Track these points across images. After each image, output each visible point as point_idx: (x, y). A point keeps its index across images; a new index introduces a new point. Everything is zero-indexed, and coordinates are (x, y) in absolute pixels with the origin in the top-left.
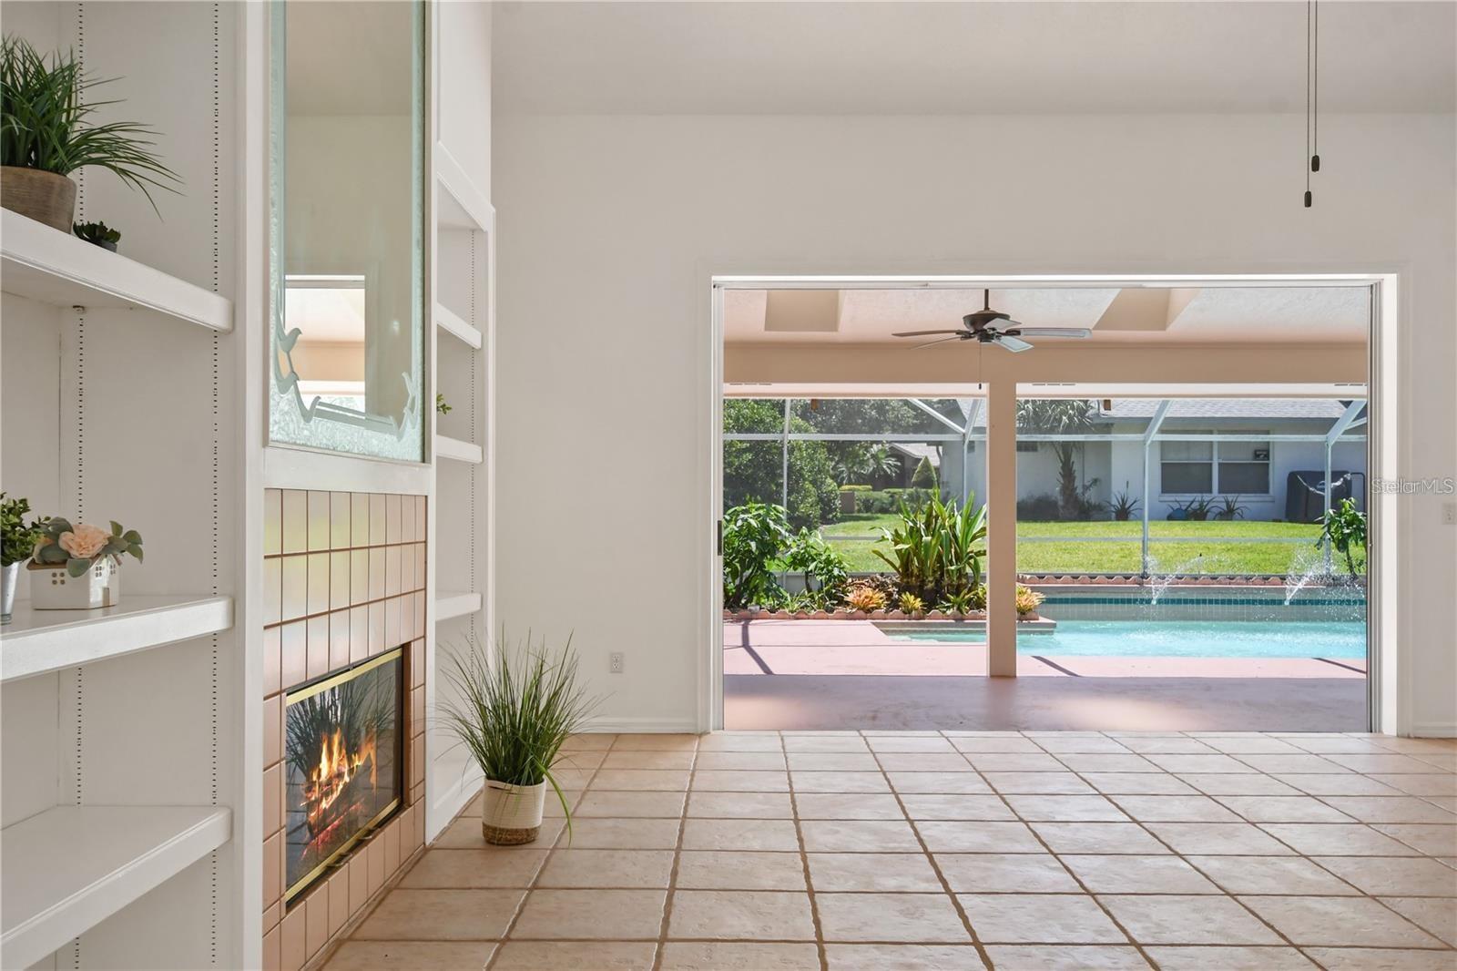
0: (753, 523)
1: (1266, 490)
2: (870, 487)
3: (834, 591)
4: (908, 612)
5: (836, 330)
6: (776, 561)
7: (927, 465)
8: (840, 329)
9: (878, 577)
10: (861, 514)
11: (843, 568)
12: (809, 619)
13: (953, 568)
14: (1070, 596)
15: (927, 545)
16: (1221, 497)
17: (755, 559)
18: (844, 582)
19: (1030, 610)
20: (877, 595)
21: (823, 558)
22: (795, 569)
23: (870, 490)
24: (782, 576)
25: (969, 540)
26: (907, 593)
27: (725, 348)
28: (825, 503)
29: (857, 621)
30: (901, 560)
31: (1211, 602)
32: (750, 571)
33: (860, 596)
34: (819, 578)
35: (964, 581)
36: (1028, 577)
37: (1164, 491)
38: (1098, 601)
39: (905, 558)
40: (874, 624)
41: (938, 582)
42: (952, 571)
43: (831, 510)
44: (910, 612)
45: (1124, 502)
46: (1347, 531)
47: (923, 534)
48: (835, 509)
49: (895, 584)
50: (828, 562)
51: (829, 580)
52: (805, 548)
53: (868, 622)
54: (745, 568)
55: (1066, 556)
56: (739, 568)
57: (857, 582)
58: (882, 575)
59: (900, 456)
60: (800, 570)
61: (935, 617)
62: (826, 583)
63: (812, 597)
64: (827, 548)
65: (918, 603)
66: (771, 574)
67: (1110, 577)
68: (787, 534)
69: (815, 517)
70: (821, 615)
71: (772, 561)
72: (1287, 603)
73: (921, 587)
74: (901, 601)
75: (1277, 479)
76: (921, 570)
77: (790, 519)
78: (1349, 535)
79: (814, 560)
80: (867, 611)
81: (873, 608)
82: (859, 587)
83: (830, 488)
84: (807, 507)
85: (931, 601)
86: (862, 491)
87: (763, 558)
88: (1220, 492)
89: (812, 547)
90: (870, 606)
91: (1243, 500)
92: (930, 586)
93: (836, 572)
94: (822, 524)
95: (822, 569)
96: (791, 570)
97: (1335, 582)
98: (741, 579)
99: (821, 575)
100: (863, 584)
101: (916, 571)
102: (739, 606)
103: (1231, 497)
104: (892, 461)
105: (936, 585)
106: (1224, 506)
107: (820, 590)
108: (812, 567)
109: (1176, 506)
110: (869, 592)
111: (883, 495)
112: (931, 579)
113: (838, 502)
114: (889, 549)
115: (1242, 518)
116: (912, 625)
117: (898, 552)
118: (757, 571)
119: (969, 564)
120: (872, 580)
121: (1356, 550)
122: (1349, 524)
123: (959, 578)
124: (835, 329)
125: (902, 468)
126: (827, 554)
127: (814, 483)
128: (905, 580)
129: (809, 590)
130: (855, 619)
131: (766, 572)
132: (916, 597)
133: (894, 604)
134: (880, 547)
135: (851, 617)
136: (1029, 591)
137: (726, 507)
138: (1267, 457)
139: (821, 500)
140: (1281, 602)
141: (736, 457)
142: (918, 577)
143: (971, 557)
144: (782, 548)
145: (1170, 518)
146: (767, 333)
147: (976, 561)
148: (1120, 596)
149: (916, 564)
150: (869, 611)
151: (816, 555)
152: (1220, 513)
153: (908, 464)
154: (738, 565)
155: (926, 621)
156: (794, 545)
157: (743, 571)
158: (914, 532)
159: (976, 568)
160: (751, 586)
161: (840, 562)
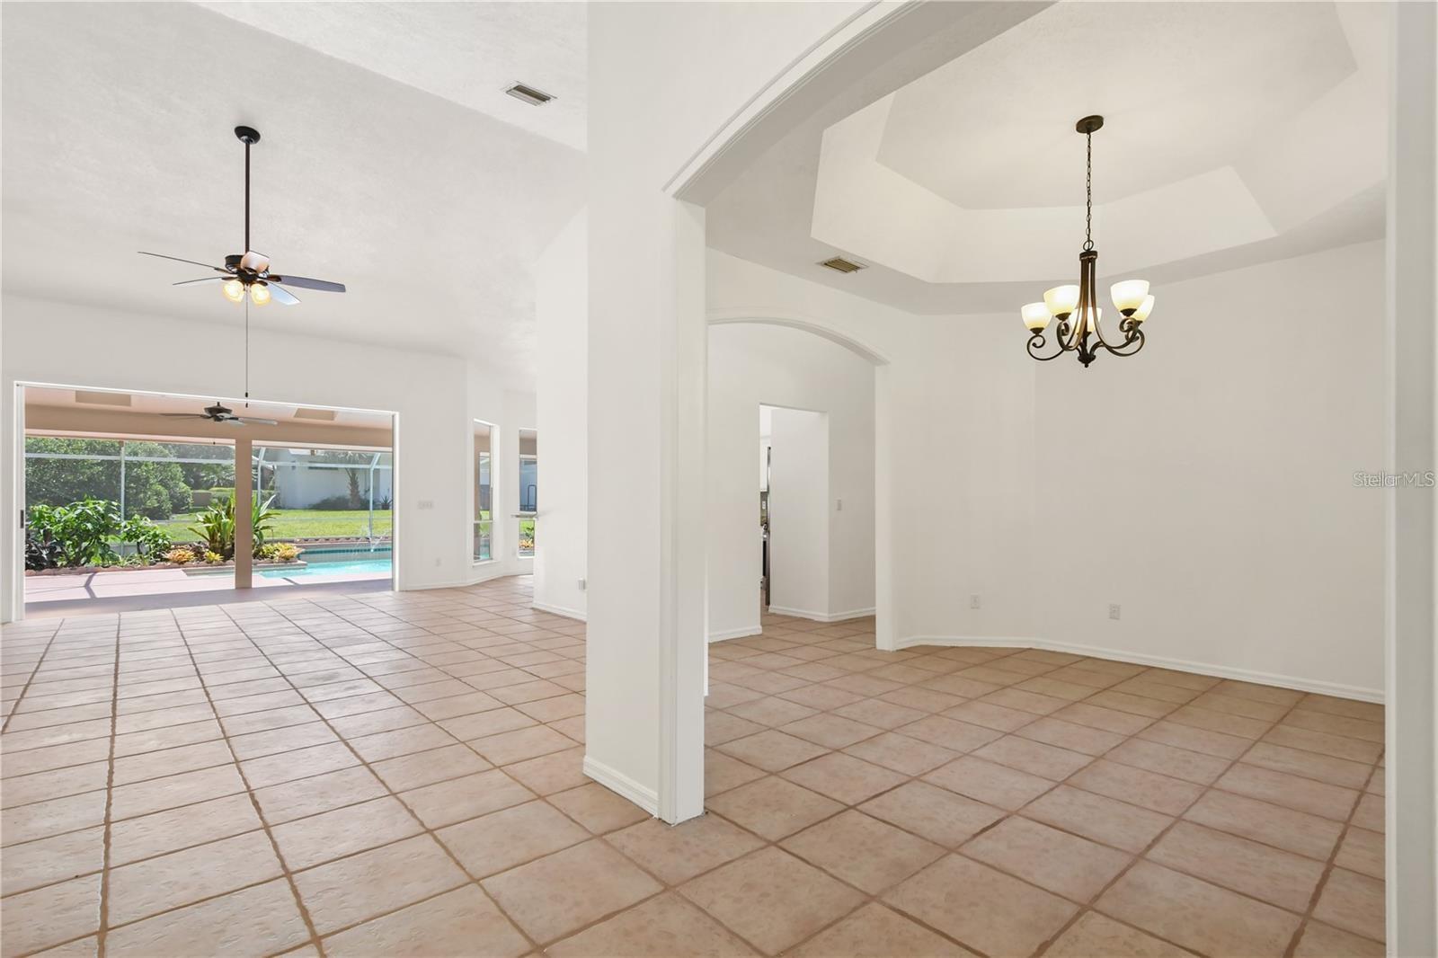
0: (90, 512)
3: (158, 553)
5: (130, 405)
6: (112, 536)
8: (133, 405)
9: (192, 543)
11: (166, 539)
12: (136, 570)
14: (323, 549)
15: (225, 524)
17: (92, 536)
18: (166, 547)
19: (292, 557)
20: (190, 554)
21: (152, 533)
22: (129, 541)
24: (116, 546)
25: (258, 519)
26: (211, 551)
28: (179, 500)
29: (171, 570)
30: (210, 533)
32: (88, 543)
33: (176, 555)
34: (147, 546)
38: (340, 551)
39: (212, 532)
40: (184, 570)
44: (211, 562)
45: (386, 501)
48: (185, 505)
49: (206, 547)
50: (155, 536)
51: (156, 547)
52: (136, 528)
53: (180, 569)
55: (338, 529)
60: (134, 542)
61: (227, 564)
62: (153, 548)
63: (141, 557)
64: (155, 527)
65: (218, 557)
66: (107, 544)
67: (348, 539)
70: (147, 567)
71: (108, 536)
73: (222, 548)
74: (206, 556)
76: (221, 538)
79: (143, 535)
80: (180, 563)
81: (184, 562)
82: (176, 549)
83: (183, 490)
84: (156, 502)
87: (99, 534)
90: (183, 560)
92: (228, 547)
93: (161, 542)
94: (174, 513)
95: (150, 540)
96: (126, 542)
99: (149, 543)
100: (180, 548)
101: (219, 539)
107: (147, 553)
108: (142, 538)
110: (184, 552)
114: (202, 527)
116: (212, 569)
117: (208, 528)
118: (94, 543)
119: (257, 534)
120: (187, 545)
126: (154, 531)
128: (210, 544)
129: (139, 553)
130: (170, 568)
131: (102, 544)
132: (216, 553)
133: (201, 558)
134: (197, 527)
135: (167, 567)
136: (295, 547)
139: (173, 498)
142: (220, 542)
143: (258, 531)
144: (116, 528)
147: (261, 533)
148: (354, 548)
149: (218, 535)
150: (182, 563)
151: (145, 532)
155: (221, 567)
156: (127, 526)
158: (217, 516)
159: (261, 536)
160: (88, 552)
161: (164, 536)
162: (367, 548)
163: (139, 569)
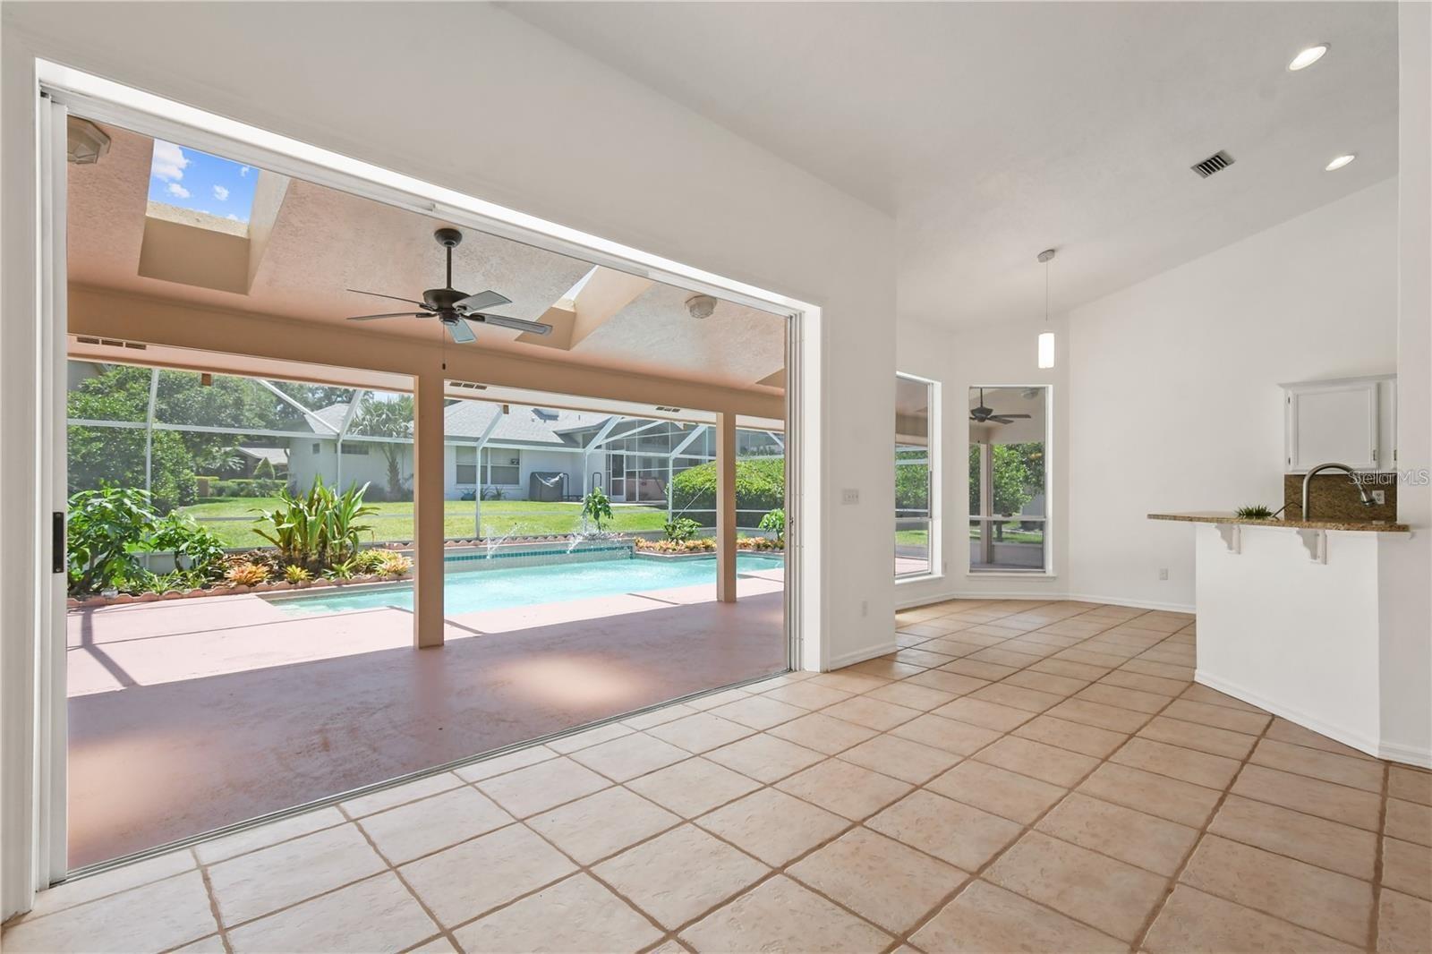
0: (110, 506)
1: (517, 483)
2: (217, 478)
3: (210, 568)
4: (294, 582)
5: (245, 293)
6: (140, 544)
7: (266, 463)
8: (251, 292)
9: (256, 551)
10: (214, 498)
11: (219, 546)
12: (182, 598)
13: (336, 542)
15: (311, 524)
16: (493, 486)
17: (111, 543)
18: (221, 559)
20: (260, 570)
21: (197, 537)
22: (162, 550)
23: (216, 480)
24: (145, 557)
25: (349, 517)
26: (293, 566)
27: (69, 289)
28: (184, 489)
29: (240, 595)
30: (283, 537)
31: (524, 554)
32: (106, 554)
33: (243, 572)
34: (192, 557)
35: (345, 551)
36: (395, 544)
37: (458, 482)
39: (287, 535)
40: (259, 596)
41: (322, 554)
42: (335, 544)
43: (189, 495)
44: (296, 582)
46: (599, 507)
47: (306, 514)
48: (193, 494)
49: (274, 558)
50: (202, 541)
51: (204, 558)
52: (175, 530)
53: (252, 595)
54: (95, 553)
56: (89, 554)
57: (234, 557)
58: (259, 549)
59: (243, 456)
60: (168, 550)
61: (320, 584)
62: (200, 561)
63: (185, 575)
64: (202, 529)
65: (303, 574)
66: (132, 557)
67: (457, 541)
68: (154, 518)
69: (173, 500)
70: (196, 593)
71: (134, 544)
72: (568, 552)
73: (305, 559)
74: (287, 573)
75: (524, 476)
76: (304, 544)
77: (154, 502)
78: (600, 509)
79: (185, 540)
80: (249, 585)
81: (256, 582)
82: (239, 563)
83: (187, 477)
84: (169, 492)
85: (316, 569)
86: (212, 480)
87: (123, 542)
88: (492, 483)
89: (183, 528)
90: (253, 580)
91: (505, 489)
92: (313, 557)
93: (212, 550)
94: (181, 505)
95: (195, 548)
96: (158, 550)
97: (593, 537)
98: (92, 563)
99: (194, 554)
100: (241, 559)
101: (299, 546)
102: (88, 593)
103: (499, 486)
104: (236, 460)
105: (320, 556)
106: (495, 492)
107: (192, 569)
108: (183, 546)
109: (466, 492)
110: (249, 567)
111: (231, 484)
112: (315, 552)
113: (195, 489)
114: (270, 528)
115: (505, 499)
116: (299, 593)
117: (279, 530)
118: (113, 556)
119: (350, 538)
120: (250, 555)
121: (603, 518)
122: (600, 503)
123: (341, 550)
124: (244, 290)
125: (245, 465)
126: (201, 534)
127: (172, 472)
128: (287, 554)
129: (180, 569)
130: (237, 594)
131: (125, 556)
132: (301, 569)
133: (279, 576)
134: (259, 526)
135: (233, 592)
136: (400, 555)
137: (71, 493)
138: (518, 463)
139: (179, 487)
140: (565, 552)
141: (83, 445)
142: (301, 551)
143: (351, 532)
144: (146, 530)
145: (463, 499)
146: (140, 277)
147: (355, 535)
148: (465, 555)
149: (300, 541)
150: (253, 585)
151: (188, 536)
152: (492, 496)
153: (250, 462)
154: (88, 550)
155: (313, 589)
156: (161, 526)
157: (93, 558)
158: (296, 513)
159: (355, 540)
160: (106, 570)
161: (216, 541)
162: (483, 554)
163: (189, 597)
